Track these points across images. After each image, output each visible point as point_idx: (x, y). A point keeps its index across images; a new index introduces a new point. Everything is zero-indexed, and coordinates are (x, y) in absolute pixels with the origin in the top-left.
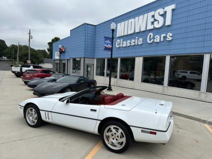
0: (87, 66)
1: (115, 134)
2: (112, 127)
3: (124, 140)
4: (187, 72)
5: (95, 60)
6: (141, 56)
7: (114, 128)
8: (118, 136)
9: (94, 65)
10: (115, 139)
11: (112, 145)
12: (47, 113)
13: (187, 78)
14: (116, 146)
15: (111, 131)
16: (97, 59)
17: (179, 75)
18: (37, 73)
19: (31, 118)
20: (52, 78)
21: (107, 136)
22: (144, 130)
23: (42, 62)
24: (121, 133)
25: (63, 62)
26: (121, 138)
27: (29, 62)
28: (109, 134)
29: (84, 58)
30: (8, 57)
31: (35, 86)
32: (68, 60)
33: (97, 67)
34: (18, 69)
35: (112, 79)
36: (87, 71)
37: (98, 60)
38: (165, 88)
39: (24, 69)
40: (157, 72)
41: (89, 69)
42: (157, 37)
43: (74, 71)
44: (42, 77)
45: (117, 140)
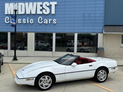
6: (33, 32)
12: (61, 75)
14: (102, 79)
15: (100, 73)
21: (98, 76)
22: (112, 68)
26: (104, 74)
42: (46, 21)
45: (102, 76)
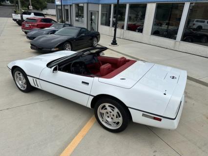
0: (91, 13)
1: (111, 112)
2: (107, 105)
3: (120, 120)
4: (204, 22)
5: (100, 6)
7: (109, 106)
8: (113, 115)
9: (98, 12)
10: (110, 118)
11: (106, 122)
12: (35, 79)
13: (203, 28)
14: (110, 125)
15: (106, 109)
16: (102, 4)
17: (194, 24)
18: (36, 22)
19: (20, 82)
20: (52, 28)
21: (101, 113)
22: (146, 114)
23: (45, 8)
24: (118, 113)
25: (66, 8)
26: (117, 117)
27: (31, 7)
28: (104, 111)
29: (88, 3)
30: (12, 2)
31: (34, 38)
32: (70, 5)
33: (103, 15)
34: (18, 17)
35: (118, 30)
36: (91, 20)
37: (104, 6)
38: (178, 43)
39: (25, 17)
40: (171, 22)
41: (93, 17)
43: (77, 18)
44: (42, 27)
45: (112, 118)
